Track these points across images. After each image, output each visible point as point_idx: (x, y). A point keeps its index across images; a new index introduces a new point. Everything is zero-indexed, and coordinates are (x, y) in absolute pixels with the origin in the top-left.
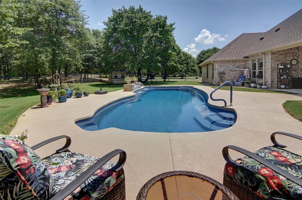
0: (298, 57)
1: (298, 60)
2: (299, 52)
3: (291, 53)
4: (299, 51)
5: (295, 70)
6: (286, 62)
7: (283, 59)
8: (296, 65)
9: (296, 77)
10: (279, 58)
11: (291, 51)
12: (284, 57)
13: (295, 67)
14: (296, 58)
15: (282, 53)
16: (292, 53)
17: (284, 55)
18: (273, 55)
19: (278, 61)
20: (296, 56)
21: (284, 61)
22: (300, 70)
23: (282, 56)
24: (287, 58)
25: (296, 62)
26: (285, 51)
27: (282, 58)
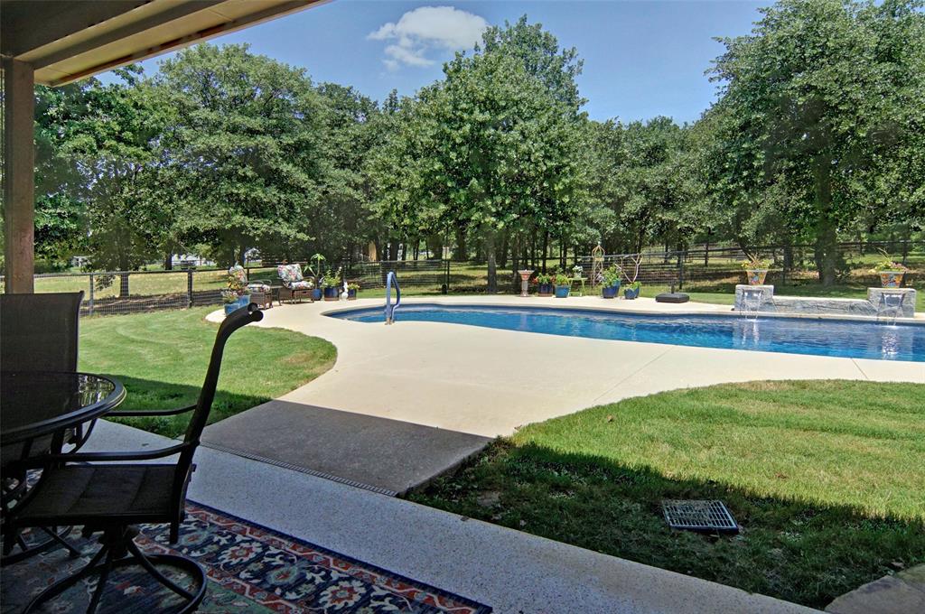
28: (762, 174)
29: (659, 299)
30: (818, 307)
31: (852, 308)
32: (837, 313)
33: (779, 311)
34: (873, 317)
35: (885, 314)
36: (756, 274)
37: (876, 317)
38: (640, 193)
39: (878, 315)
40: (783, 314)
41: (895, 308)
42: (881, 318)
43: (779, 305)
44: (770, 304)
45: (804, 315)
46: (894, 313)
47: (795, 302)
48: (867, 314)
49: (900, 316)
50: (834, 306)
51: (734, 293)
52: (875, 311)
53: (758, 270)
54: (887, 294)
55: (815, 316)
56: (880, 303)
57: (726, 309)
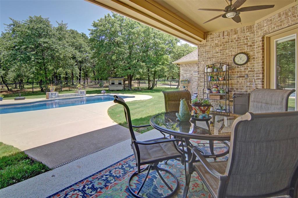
0: (251, 46)
1: (251, 53)
2: (252, 35)
3: (234, 40)
4: (253, 33)
5: (243, 77)
6: (225, 60)
7: (219, 55)
8: (245, 65)
9: (246, 91)
10: (211, 53)
11: (235, 36)
12: (221, 50)
13: (245, 69)
14: (246, 49)
15: (217, 42)
16: (237, 41)
17: (220, 45)
18: (202, 49)
19: (210, 58)
20: (247, 44)
21: (221, 59)
22: (255, 75)
23: (217, 49)
24: (227, 51)
25: (244, 58)
26: (224, 38)
27: (217, 53)
29: (15, 99)
30: (69, 95)
31: (75, 95)
34: (79, 97)
40: (61, 98)
42: (81, 96)
43: (60, 96)
45: (66, 98)
47: (64, 95)
51: (46, 94)
55: (68, 98)
56: (80, 93)
57: (45, 99)
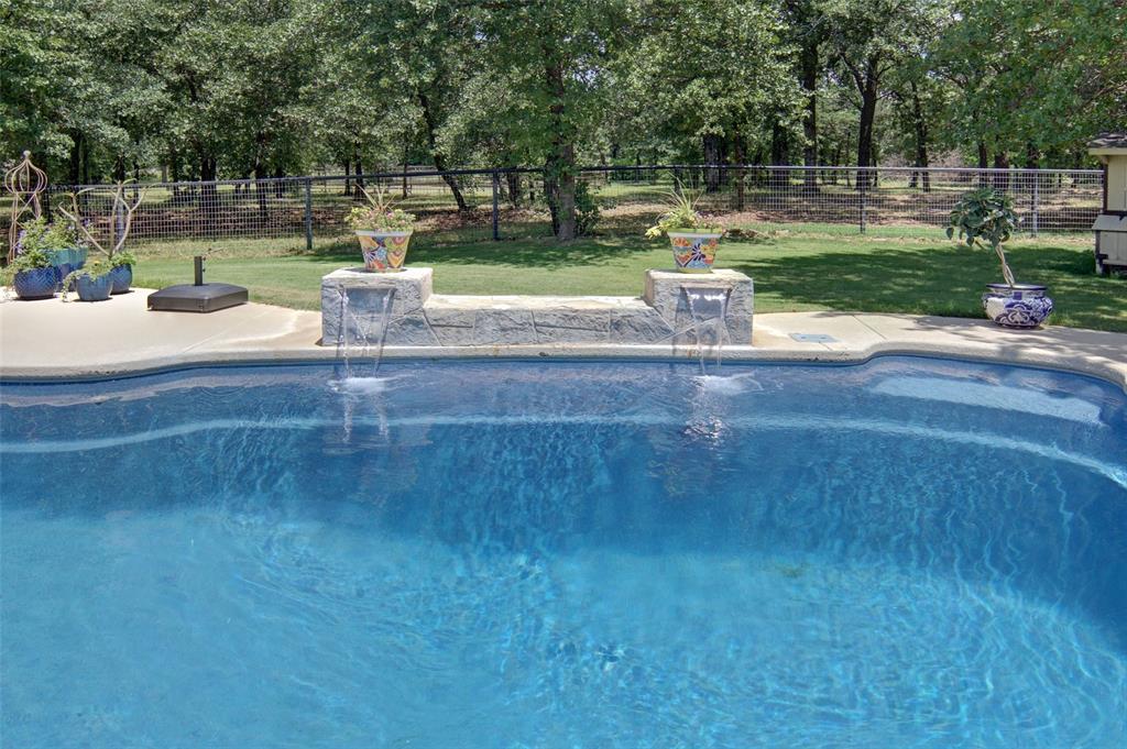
28: (432, 27)
29: (156, 306)
30: (538, 326)
31: (616, 326)
32: (583, 339)
33: (443, 340)
34: (663, 347)
35: (691, 338)
36: (380, 242)
37: (670, 347)
38: (241, 68)
39: (675, 342)
40: (451, 348)
41: (711, 323)
42: (684, 348)
43: (442, 324)
44: (417, 324)
45: (506, 348)
46: (711, 336)
48: (651, 340)
49: (725, 341)
50: (575, 324)
52: (669, 331)
53: (382, 233)
54: (692, 290)
55: (531, 348)
56: (678, 311)
